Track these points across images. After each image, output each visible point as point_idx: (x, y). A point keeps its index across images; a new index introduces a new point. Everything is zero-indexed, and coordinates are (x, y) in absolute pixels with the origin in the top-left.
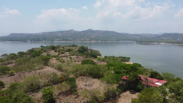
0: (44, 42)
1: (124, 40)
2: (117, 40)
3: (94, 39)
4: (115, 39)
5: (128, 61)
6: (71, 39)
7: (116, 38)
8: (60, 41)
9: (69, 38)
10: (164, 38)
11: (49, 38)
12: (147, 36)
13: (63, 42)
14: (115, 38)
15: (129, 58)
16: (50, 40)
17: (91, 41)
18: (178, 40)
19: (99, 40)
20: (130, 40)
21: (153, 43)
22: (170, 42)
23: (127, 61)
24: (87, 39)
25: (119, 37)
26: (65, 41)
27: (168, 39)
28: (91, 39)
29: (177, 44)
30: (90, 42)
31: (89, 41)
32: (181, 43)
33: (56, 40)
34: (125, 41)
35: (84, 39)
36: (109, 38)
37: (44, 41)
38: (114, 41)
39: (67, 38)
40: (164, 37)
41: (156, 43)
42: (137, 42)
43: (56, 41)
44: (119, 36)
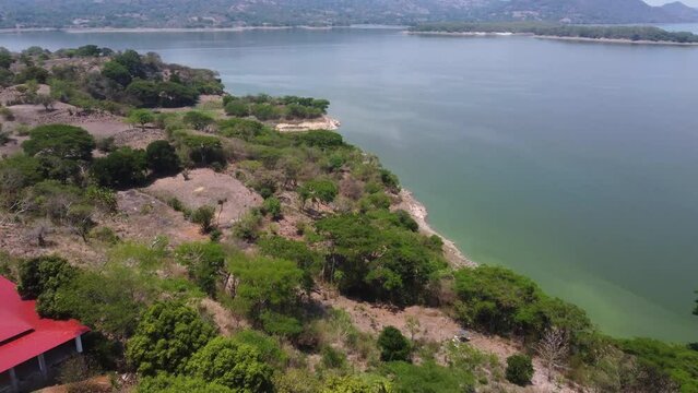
0: (18, 29)
1: (366, 23)
2: (340, 24)
3: (246, 18)
4: (332, 16)
5: (319, 116)
6: (144, 18)
7: (336, 13)
8: (93, 26)
9: (136, 15)
10: (516, 14)
11: (45, 15)
12: (457, 6)
13: (107, 30)
14: (332, 12)
15: (323, 105)
16: (47, 24)
17: (230, 27)
18: (565, 20)
19: (266, 21)
20: (391, 20)
21: (470, 33)
22: (533, 31)
23: (312, 117)
24: (211, 18)
25: (348, 10)
26: (117, 26)
27: (529, 17)
28: (231, 19)
29: (555, 37)
30: (226, 30)
31: (221, 27)
32: (568, 35)
33: (75, 22)
34: (371, 26)
35: (200, 20)
36: (309, 14)
37: (18, 25)
38: (325, 25)
39: (127, 15)
40: (517, 10)
41: (483, 33)
42: (413, 30)
43: (74, 27)
44: (350, 6)
